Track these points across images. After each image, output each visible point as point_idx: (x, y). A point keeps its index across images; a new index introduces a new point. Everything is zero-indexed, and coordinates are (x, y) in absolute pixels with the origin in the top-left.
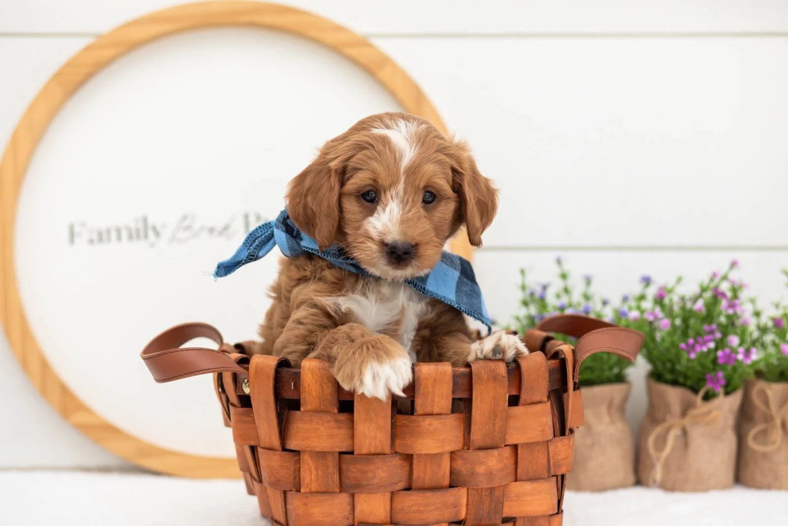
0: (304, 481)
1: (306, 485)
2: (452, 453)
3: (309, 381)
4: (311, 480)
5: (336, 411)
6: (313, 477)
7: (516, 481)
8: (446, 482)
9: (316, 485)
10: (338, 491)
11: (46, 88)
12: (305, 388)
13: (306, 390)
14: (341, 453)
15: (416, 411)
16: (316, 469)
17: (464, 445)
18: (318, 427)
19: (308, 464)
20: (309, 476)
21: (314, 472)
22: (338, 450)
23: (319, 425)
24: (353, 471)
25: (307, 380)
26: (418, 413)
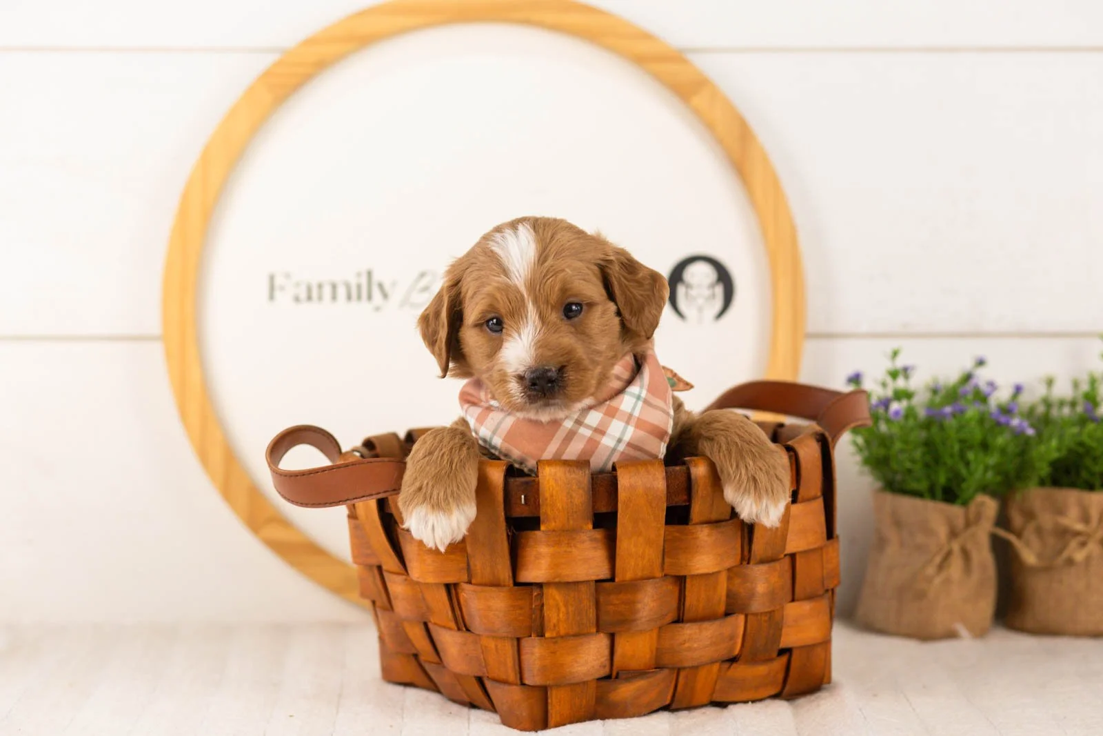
0: (549, 621)
1: (552, 627)
2: (729, 570)
3: (551, 489)
4: (559, 621)
5: (590, 526)
6: (561, 615)
7: (793, 600)
8: (722, 609)
9: (565, 626)
10: (594, 630)
11: (251, 91)
12: (546, 499)
13: (548, 501)
14: (597, 581)
15: (692, 520)
16: (566, 605)
17: (742, 559)
18: (569, 549)
19: (554, 599)
20: (556, 614)
21: (563, 609)
22: (594, 578)
23: (571, 547)
24: (614, 603)
25: (549, 489)
26: (694, 522)
